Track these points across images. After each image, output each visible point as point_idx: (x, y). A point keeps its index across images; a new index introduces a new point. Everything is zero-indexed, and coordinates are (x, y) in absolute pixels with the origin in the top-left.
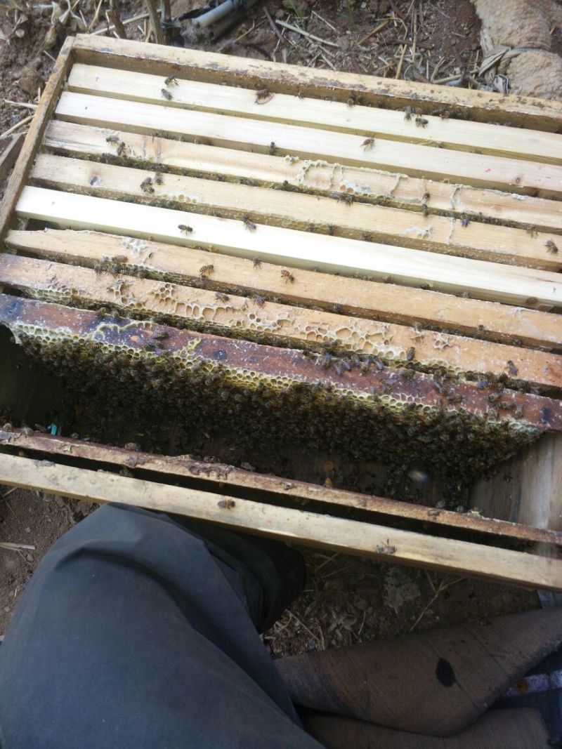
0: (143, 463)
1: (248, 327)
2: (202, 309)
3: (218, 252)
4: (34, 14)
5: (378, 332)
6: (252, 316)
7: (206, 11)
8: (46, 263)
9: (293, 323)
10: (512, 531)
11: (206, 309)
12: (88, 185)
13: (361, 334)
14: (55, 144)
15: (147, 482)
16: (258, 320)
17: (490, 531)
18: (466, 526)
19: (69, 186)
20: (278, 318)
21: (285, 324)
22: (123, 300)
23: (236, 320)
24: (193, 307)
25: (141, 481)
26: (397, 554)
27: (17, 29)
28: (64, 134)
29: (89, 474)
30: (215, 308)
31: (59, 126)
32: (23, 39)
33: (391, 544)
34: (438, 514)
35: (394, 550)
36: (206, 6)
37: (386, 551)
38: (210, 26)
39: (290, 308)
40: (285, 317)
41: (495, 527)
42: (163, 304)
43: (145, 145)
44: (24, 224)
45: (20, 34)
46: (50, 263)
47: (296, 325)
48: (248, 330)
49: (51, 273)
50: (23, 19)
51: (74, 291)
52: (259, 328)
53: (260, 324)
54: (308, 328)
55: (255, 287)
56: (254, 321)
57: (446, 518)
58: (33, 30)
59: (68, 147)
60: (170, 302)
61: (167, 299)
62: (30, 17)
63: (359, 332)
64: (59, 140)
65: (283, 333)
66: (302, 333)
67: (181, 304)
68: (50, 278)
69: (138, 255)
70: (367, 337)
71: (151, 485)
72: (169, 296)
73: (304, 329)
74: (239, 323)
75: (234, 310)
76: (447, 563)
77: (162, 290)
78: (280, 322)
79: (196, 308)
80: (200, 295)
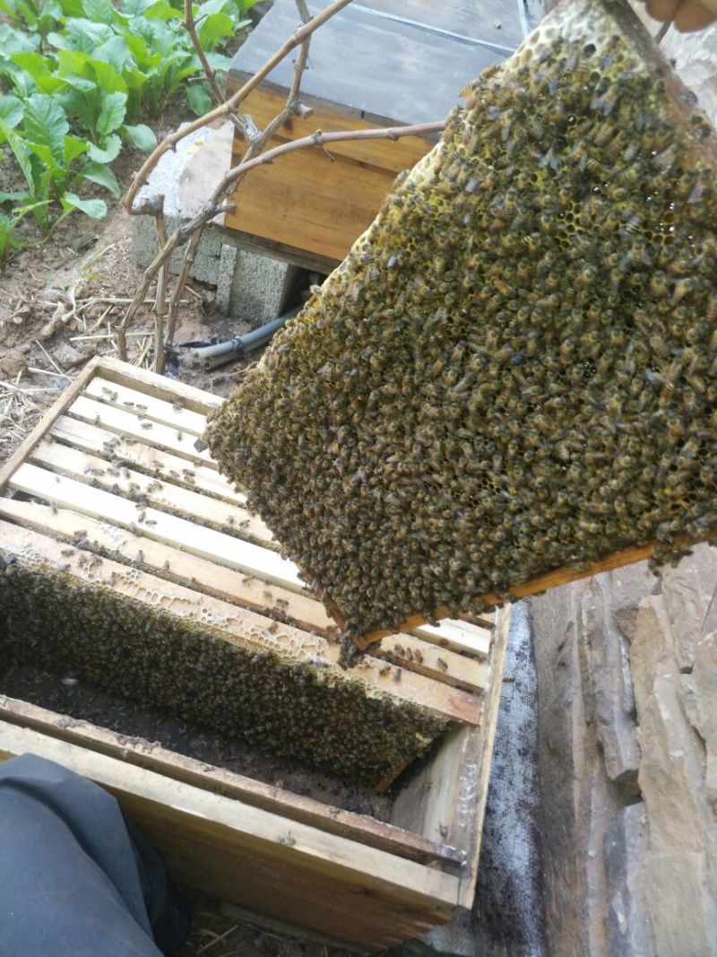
0: (74, 726)
1: (199, 620)
2: (160, 597)
3: (185, 551)
4: (37, 307)
5: (313, 643)
6: (205, 611)
7: (207, 345)
8: (26, 531)
9: (241, 623)
10: (401, 837)
11: (164, 598)
12: (82, 474)
13: (298, 643)
14: (60, 435)
15: (73, 746)
16: (210, 615)
17: (382, 835)
18: (361, 828)
19: (64, 471)
20: (227, 616)
21: (234, 622)
22: (91, 576)
23: (189, 611)
24: (153, 593)
25: (67, 744)
26: (296, 847)
27: (16, 316)
28: (70, 428)
29: (17, 730)
30: (173, 598)
31: (67, 421)
32: (18, 326)
33: (292, 836)
34: (338, 813)
35: (294, 842)
36: (208, 341)
37: (286, 842)
38: (208, 358)
39: (241, 609)
40: (234, 617)
41: (387, 832)
42: (126, 586)
43: (141, 452)
44: (11, 494)
45: (18, 320)
46: (28, 531)
47: (243, 626)
48: (198, 623)
49: (27, 540)
50: (26, 309)
51: (46, 560)
52: (210, 622)
53: (210, 618)
54: (252, 630)
55: (213, 586)
56: (205, 615)
57: (345, 818)
58: (30, 320)
59: (71, 439)
60: (132, 586)
61: (131, 583)
62: (32, 309)
63: (296, 640)
64: (64, 432)
65: (230, 630)
66: (247, 633)
67: (142, 589)
68: (25, 544)
69: (112, 540)
70: (303, 647)
71: (76, 749)
72: (134, 580)
73: (249, 630)
74: (191, 615)
75: (189, 603)
76: (339, 861)
77: (128, 574)
78: (228, 620)
79: (156, 595)
80: (162, 584)
